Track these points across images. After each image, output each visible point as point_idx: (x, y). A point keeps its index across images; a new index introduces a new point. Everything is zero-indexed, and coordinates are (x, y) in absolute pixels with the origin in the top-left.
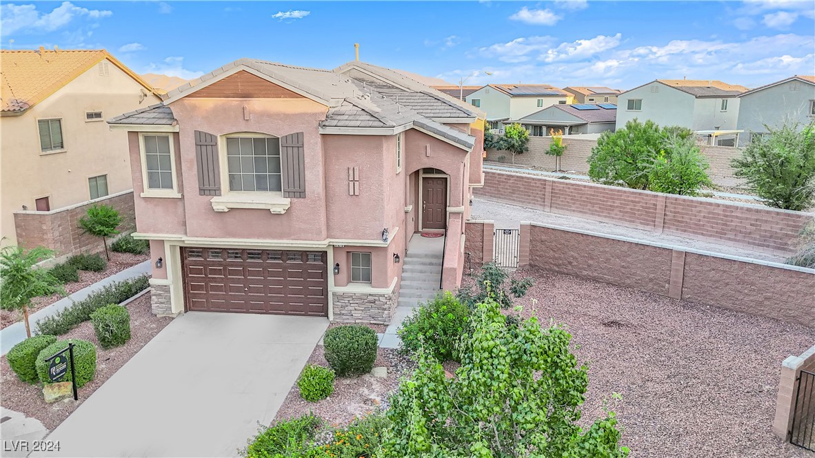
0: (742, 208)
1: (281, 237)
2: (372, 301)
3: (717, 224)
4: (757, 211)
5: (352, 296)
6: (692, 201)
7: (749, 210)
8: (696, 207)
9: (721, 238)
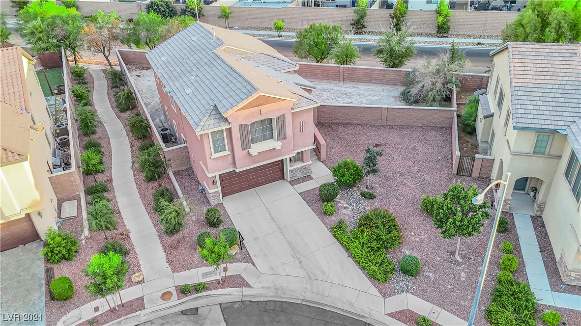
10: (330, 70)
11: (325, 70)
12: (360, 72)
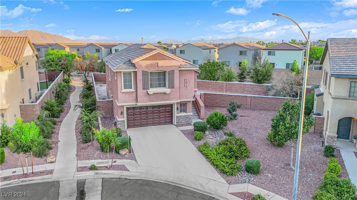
0: (248, 84)
1: (167, 100)
2: (187, 117)
3: (242, 89)
4: (252, 85)
5: (181, 116)
6: (234, 83)
7: (250, 85)
8: (235, 85)
9: (243, 93)
10: (218, 85)
11: (214, 85)
12: (236, 86)
